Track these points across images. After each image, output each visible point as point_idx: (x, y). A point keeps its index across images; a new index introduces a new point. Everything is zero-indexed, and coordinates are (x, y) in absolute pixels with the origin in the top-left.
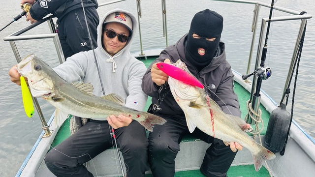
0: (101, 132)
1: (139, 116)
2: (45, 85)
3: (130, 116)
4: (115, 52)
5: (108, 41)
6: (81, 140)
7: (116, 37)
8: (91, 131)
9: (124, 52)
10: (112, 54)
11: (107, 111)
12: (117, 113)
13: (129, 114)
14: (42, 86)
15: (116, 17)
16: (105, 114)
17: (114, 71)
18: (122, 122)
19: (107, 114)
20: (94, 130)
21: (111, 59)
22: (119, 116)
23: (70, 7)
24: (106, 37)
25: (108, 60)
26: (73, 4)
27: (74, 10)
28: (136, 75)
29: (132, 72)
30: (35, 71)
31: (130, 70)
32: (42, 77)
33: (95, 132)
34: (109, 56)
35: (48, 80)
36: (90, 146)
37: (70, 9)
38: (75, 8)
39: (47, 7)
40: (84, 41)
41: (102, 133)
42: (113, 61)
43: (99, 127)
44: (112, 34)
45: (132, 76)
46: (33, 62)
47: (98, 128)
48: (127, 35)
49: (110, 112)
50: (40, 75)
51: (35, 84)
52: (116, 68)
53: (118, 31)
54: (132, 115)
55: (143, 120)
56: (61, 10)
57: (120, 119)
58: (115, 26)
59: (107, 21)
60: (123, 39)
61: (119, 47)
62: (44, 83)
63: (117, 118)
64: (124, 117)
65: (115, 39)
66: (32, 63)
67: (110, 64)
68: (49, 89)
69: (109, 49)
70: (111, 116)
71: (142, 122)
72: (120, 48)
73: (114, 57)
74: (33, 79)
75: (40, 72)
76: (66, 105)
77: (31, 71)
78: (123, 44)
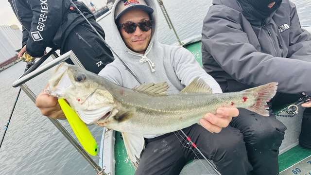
0: (169, 148)
1: (245, 99)
2: (102, 100)
3: (233, 104)
4: (145, 47)
5: (130, 37)
6: (153, 167)
7: (138, 29)
8: (158, 152)
9: (154, 43)
10: (143, 52)
11: (198, 111)
12: (213, 107)
13: (230, 103)
14: (97, 102)
15: (125, 5)
16: (196, 116)
17: (153, 70)
18: (224, 117)
19: (199, 115)
20: (161, 150)
21: (144, 57)
22: (218, 111)
23: (67, 29)
24: (125, 34)
25: (141, 61)
26: (69, 23)
27: (72, 31)
28: (183, 62)
29: (176, 61)
30: (77, 83)
31: (172, 60)
32: (92, 90)
33: (163, 151)
34: (140, 55)
35: (102, 92)
36: (166, 170)
37: (68, 30)
38: (72, 27)
39: (42, 39)
40: (98, 60)
41: (173, 149)
42: (147, 59)
43: (165, 143)
44: (131, 28)
45: (179, 65)
46: (69, 72)
47: (164, 146)
48: (147, 19)
49: (202, 109)
50: (88, 87)
51: (87, 102)
52: (153, 66)
53: (136, 19)
54: (235, 101)
55: (253, 103)
56: (58, 36)
57: (220, 114)
58: (130, 15)
59: (118, 15)
60: (146, 27)
61: (145, 39)
62: (99, 97)
63: (216, 114)
64: (226, 109)
65: (138, 31)
66: (69, 74)
67: (145, 64)
68: (110, 103)
69: (136, 47)
70: (207, 116)
71: (251, 107)
72: (148, 39)
73: (146, 54)
74: (79, 96)
75: (86, 83)
76: (138, 121)
77: (71, 86)
78: (149, 32)
